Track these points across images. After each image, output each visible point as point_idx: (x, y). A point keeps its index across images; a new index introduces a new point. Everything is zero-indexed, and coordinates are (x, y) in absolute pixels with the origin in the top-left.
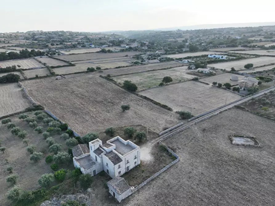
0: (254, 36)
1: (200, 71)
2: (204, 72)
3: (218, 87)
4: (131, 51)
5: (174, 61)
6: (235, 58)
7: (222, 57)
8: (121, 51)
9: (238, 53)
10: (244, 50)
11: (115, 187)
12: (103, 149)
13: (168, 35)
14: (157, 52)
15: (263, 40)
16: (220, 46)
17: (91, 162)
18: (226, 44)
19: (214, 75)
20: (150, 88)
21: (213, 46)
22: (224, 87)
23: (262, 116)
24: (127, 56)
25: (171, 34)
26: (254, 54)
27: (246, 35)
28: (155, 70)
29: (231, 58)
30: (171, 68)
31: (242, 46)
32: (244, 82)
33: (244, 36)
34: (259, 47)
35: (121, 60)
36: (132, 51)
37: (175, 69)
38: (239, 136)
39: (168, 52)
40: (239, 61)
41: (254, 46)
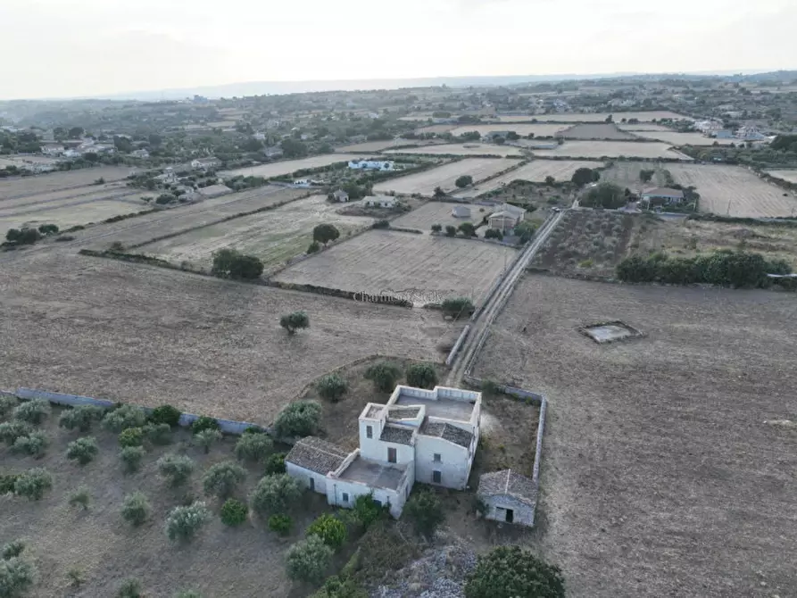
0: (407, 112)
1: (372, 204)
2: (383, 205)
3: (447, 235)
4: (99, 166)
5: (269, 184)
6: (415, 165)
7: (387, 166)
8: (61, 170)
9: (409, 155)
10: (416, 146)
11: (514, 495)
12: (402, 424)
13: (173, 114)
14: (194, 163)
15: (435, 120)
16: (353, 138)
17: (381, 471)
18: (364, 132)
19: (409, 211)
20: (289, 262)
21: (337, 140)
22: (461, 233)
23: (589, 279)
24: (101, 182)
25: (180, 110)
26: (445, 153)
27: (389, 111)
28: (245, 214)
29: (405, 166)
30: (282, 204)
31: (403, 137)
32: (502, 216)
33: (385, 111)
34: (439, 137)
35: (94, 197)
36: (102, 165)
37: (294, 204)
38: (595, 326)
39: (230, 163)
40: (427, 172)
41: (430, 136)
